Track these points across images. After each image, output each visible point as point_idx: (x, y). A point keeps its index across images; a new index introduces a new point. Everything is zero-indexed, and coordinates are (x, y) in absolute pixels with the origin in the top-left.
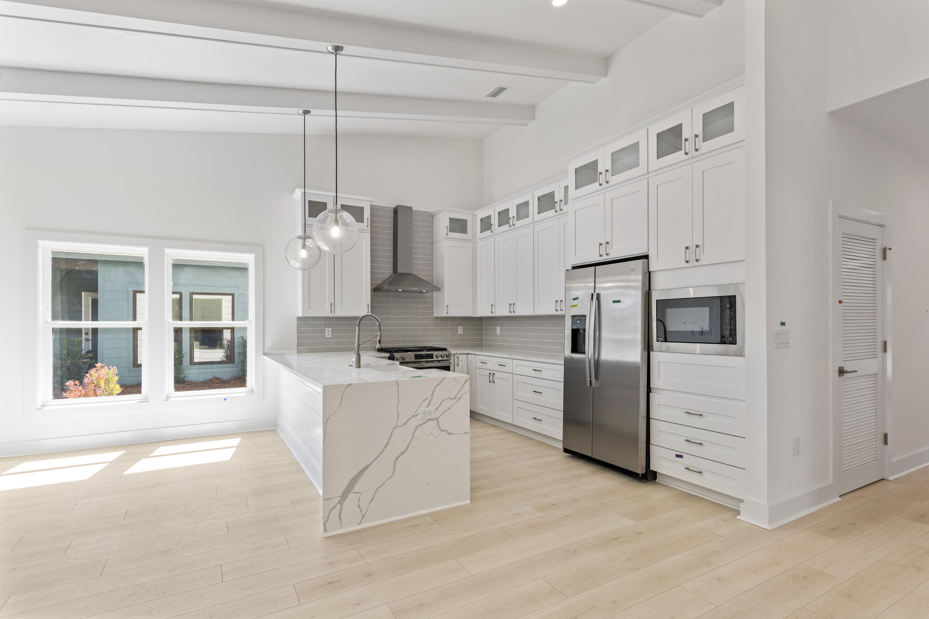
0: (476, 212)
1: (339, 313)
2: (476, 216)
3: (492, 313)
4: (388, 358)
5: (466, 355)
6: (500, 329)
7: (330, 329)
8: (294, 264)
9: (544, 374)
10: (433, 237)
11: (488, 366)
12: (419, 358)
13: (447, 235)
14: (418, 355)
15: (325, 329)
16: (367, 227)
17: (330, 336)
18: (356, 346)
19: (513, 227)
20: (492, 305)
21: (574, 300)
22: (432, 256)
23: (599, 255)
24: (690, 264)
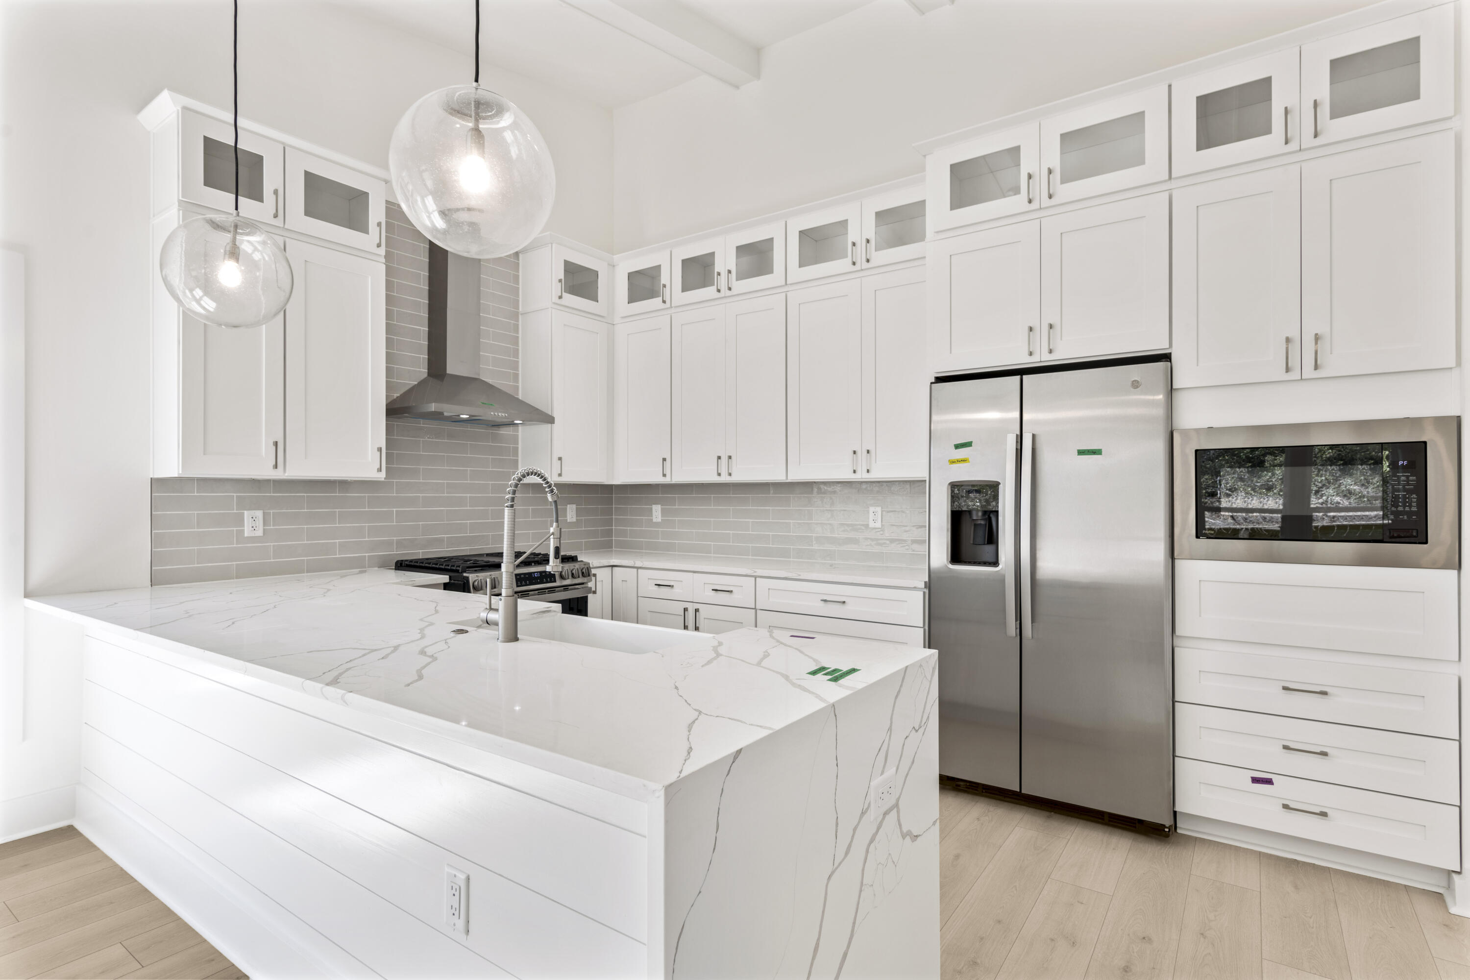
0: (615, 256)
1: (296, 470)
2: (614, 266)
3: (664, 475)
4: (442, 587)
5: (611, 568)
6: (662, 510)
7: (259, 514)
8: (198, 301)
9: (851, 610)
10: (518, 301)
11: (677, 592)
12: (526, 582)
13: (560, 297)
14: (522, 576)
15: (244, 513)
16: (379, 245)
17: (259, 533)
19: (728, 293)
20: (664, 460)
21: (957, 447)
22: (517, 343)
23: (1027, 353)
24: (1295, 375)
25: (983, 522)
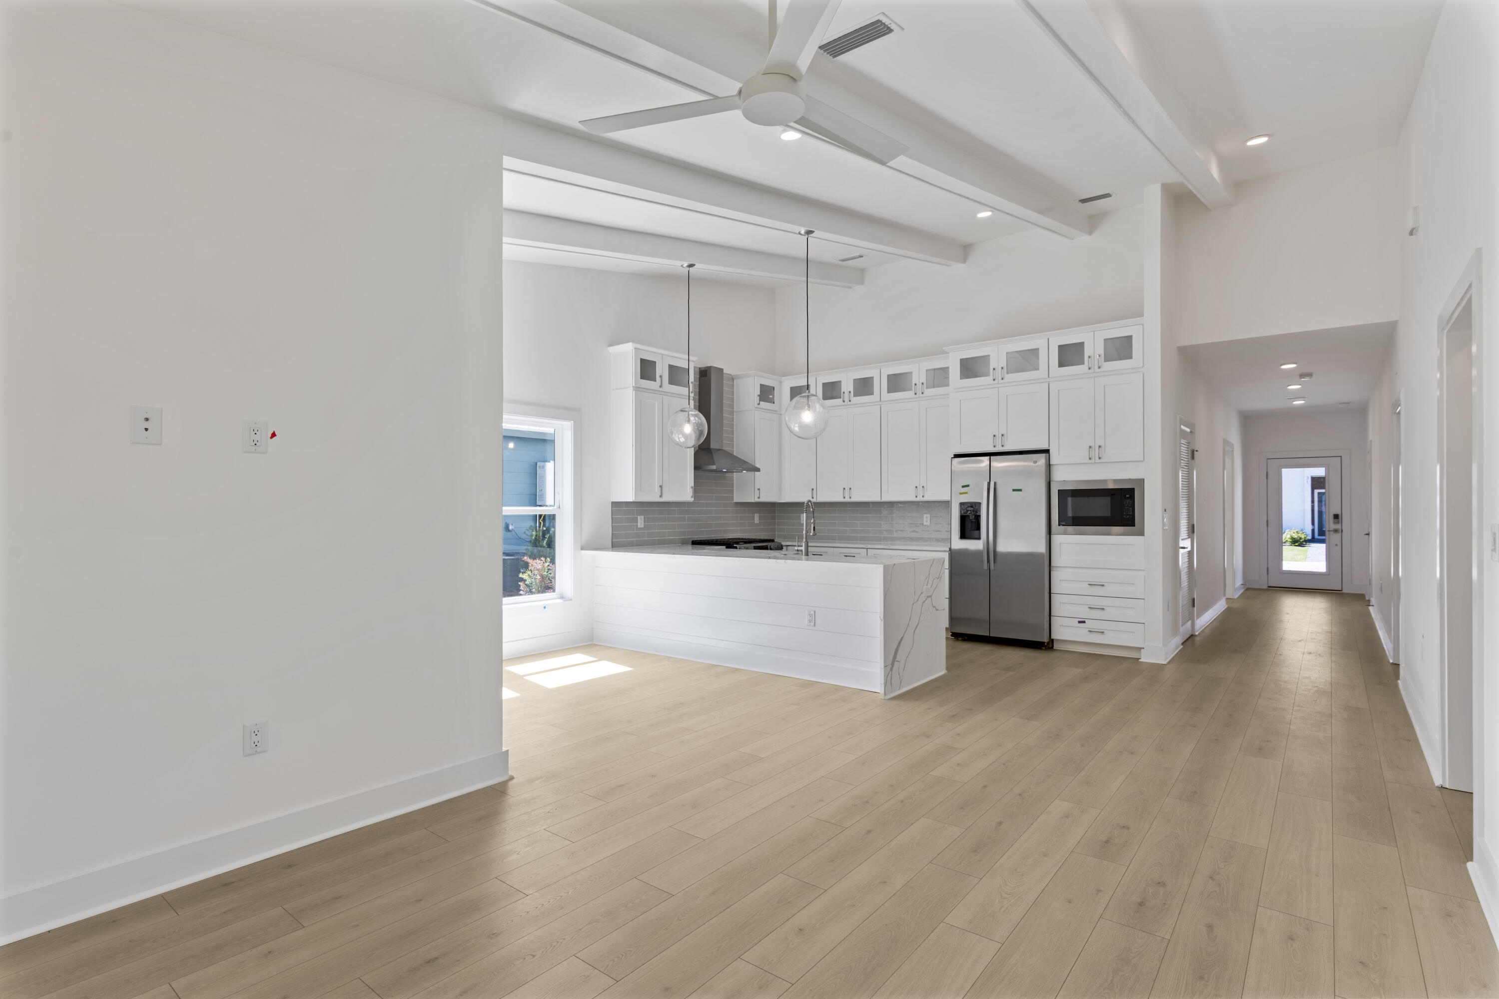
0: (783, 378)
2: (785, 385)
7: (643, 517)
10: (733, 405)
13: (759, 404)
15: (640, 517)
16: (691, 392)
17: (641, 526)
18: (804, 533)
19: (849, 403)
20: (813, 489)
21: (963, 487)
22: (733, 428)
23: (993, 446)
24: (1093, 461)
25: (974, 520)
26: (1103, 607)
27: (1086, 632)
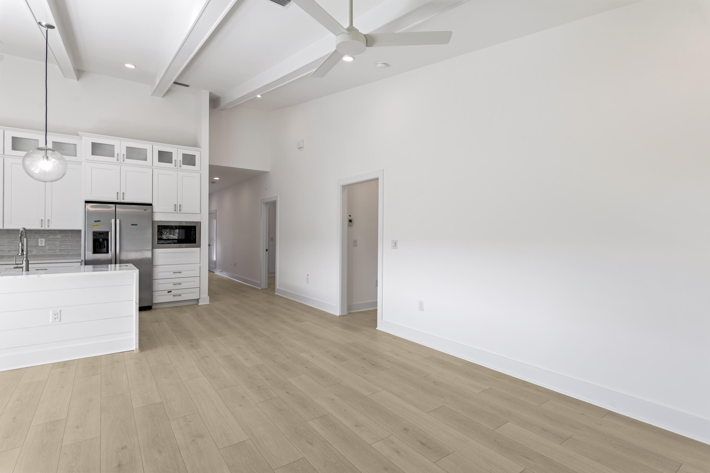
21: (95, 221)
23: (117, 199)
24: (176, 212)
26: (181, 283)
27: (172, 296)
